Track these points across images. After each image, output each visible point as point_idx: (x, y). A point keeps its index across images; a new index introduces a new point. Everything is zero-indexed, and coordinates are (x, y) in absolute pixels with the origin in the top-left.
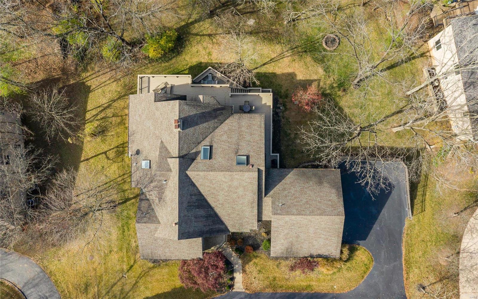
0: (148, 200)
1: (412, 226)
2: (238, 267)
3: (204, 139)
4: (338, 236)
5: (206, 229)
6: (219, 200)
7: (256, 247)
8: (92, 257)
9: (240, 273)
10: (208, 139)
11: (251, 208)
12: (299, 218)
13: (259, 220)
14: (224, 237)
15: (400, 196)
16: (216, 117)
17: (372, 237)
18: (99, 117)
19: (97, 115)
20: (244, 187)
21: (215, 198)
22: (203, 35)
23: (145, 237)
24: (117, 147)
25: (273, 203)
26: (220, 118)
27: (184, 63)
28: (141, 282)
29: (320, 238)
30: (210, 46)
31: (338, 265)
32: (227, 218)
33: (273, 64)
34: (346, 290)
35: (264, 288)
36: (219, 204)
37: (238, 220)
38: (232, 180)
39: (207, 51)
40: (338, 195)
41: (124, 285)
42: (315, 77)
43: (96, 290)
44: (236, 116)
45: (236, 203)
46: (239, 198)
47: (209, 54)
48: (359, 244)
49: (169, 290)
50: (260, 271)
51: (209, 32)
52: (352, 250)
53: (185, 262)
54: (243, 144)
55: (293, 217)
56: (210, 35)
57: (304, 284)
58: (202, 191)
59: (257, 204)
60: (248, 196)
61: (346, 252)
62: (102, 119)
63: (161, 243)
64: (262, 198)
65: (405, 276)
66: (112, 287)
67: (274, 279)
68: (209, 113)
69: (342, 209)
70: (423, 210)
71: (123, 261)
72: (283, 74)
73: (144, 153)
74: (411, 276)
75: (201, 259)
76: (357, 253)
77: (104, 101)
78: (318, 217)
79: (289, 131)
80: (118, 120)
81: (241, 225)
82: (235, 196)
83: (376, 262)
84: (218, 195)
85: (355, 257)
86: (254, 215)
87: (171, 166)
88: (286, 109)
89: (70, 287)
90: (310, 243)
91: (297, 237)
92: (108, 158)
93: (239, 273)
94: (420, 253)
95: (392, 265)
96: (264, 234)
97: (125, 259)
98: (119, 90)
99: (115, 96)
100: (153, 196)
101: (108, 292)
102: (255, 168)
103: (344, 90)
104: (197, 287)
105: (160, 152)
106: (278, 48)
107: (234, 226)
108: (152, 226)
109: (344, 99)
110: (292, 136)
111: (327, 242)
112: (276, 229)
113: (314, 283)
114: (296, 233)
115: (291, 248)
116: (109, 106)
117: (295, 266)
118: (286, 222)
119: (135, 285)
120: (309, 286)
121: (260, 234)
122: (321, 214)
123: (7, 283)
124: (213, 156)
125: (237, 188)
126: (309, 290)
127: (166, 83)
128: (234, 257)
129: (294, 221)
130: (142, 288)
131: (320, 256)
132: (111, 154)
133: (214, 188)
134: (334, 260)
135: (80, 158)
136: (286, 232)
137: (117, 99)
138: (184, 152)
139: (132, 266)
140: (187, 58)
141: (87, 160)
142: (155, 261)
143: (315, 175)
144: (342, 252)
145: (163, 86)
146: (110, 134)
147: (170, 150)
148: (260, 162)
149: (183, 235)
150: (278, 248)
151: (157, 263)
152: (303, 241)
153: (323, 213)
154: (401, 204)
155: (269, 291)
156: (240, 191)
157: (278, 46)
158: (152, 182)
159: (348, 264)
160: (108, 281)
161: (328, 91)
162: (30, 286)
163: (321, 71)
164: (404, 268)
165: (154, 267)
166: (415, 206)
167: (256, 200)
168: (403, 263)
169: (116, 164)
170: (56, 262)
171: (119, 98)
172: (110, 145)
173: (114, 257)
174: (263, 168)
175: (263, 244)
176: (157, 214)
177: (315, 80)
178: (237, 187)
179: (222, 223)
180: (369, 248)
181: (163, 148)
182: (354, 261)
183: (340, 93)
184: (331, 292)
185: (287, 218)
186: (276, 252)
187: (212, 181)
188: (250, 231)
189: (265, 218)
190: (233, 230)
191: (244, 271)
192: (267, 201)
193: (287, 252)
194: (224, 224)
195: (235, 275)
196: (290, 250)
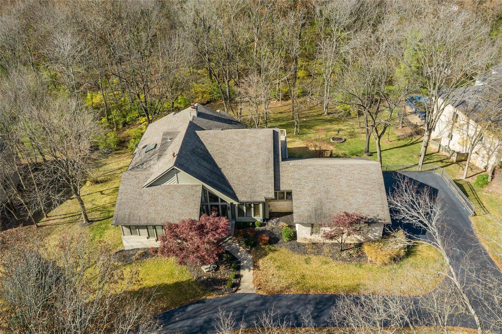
2: (246, 264)
4: (380, 189)
6: (228, 160)
7: (273, 241)
9: (250, 270)
11: (266, 168)
13: (277, 189)
15: (449, 198)
20: (258, 145)
21: (224, 158)
23: (129, 191)
29: (357, 192)
35: (288, 288)
36: (228, 165)
37: (249, 185)
45: (248, 163)
46: (251, 157)
50: (280, 267)
58: (209, 150)
59: (273, 163)
60: (262, 155)
67: (304, 277)
76: (419, 248)
81: (254, 191)
82: (247, 155)
84: (228, 155)
85: (419, 253)
86: (269, 178)
90: (345, 200)
91: (327, 192)
93: (248, 270)
111: (368, 198)
114: (324, 187)
115: (321, 208)
118: (310, 172)
128: (242, 251)
129: (320, 170)
133: (224, 147)
136: (311, 185)
149: (181, 166)
150: (302, 209)
152: (335, 197)
155: (295, 291)
156: (254, 150)
178: (250, 145)
179: (229, 187)
182: (419, 257)
186: (300, 216)
187: (221, 140)
188: (264, 200)
189: (284, 187)
190: (242, 199)
191: (256, 267)
192: (284, 166)
193: (316, 214)
194: (232, 189)
195: (242, 272)
196: (319, 212)
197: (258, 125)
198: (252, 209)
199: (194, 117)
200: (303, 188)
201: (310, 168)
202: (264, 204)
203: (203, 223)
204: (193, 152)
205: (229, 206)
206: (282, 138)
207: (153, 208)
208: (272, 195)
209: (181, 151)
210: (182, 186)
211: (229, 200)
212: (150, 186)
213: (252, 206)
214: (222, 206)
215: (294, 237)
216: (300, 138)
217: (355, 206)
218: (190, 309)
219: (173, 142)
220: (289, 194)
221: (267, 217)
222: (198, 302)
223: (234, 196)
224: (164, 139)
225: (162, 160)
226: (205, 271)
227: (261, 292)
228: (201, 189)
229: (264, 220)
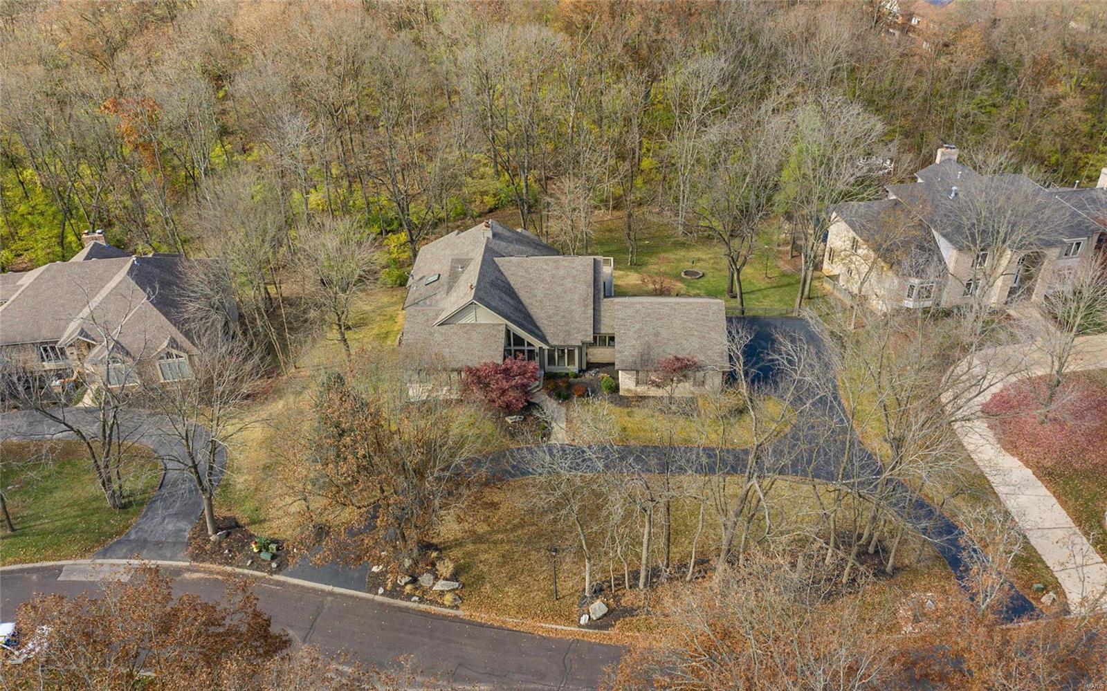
2: (558, 416)
4: (720, 332)
5: (513, 317)
6: (535, 296)
9: (562, 422)
12: (656, 304)
13: (596, 332)
20: (574, 277)
23: (416, 330)
29: (693, 335)
32: (545, 322)
37: (563, 326)
38: (557, 268)
45: (561, 300)
46: (565, 292)
55: (647, 303)
58: (512, 283)
59: (592, 300)
64: (599, 299)
67: (624, 429)
78: (684, 302)
81: (568, 333)
82: (560, 289)
84: (535, 288)
86: (588, 318)
90: (677, 344)
91: (657, 334)
93: (560, 422)
107: (556, 335)
112: (622, 323)
114: (653, 329)
115: (649, 353)
118: (637, 311)
133: (531, 279)
136: (638, 326)
150: (626, 353)
152: (665, 341)
156: (569, 283)
167: (591, 295)
178: (564, 277)
179: (538, 328)
185: (638, 304)
186: (623, 361)
187: (527, 270)
188: (580, 344)
189: (605, 330)
190: (554, 343)
191: (569, 419)
192: (606, 303)
193: (642, 360)
194: (541, 331)
195: (553, 424)
196: (646, 357)
197: (574, 250)
198: (566, 356)
199: (488, 238)
200: (628, 330)
201: (638, 306)
202: (580, 348)
203: (509, 366)
204: (493, 284)
205: (537, 350)
206: (607, 270)
207: (448, 350)
208: (590, 339)
209: (478, 283)
210: (481, 325)
211: (537, 344)
212: (442, 324)
213: (566, 352)
214: (529, 351)
215: (615, 389)
216: (636, 271)
217: (688, 351)
219: (466, 272)
220: (612, 339)
221: (584, 367)
223: (543, 338)
224: (453, 268)
225: (454, 294)
226: (510, 422)
227: (575, 443)
228: (504, 329)
229: (580, 371)
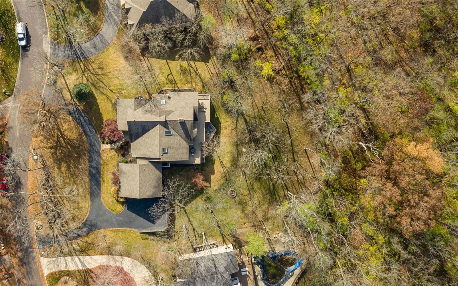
0: (146, 103)
1: (134, 233)
2: (113, 146)
3: (176, 131)
4: (129, 196)
5: (132, 132)
7: (123, 155)
8: (116, 70)
9: (110, 147)
10: (176, 133)
11: (143, 154)
12: (138, 177)
13: (137, 158)
14: (128, 139)
15: (150, 227)
16: (187, 137)
17: (129, 213)
18: (191, 69)
19: (192, 68)
20: (152, 151)
22: (237, 124)
23: (128, 103)
24: (174, 80)
25: (145, 165)
26: (186, 139)
27: (221, 115)
28: (104, 97)
29: (129, 187)
30: (230, 128)
31: (115, 196)
32: (138, 142)
33: (219, 163)
34: (102, 200)
35: (102, 159)
36: (144, 139)
37: (137, 148)
38: (155, 146)
39: (227, 127)
40: (149, 195)
41: (103, 88)
42: (212, 185)
43: (100, 73)
44: (188, 146)
45: (145, 147)
47: (226, 128)
48: (126, 207)
49: (101, 112)
50: (111, 157)
51: (239, 127)
52: (122, 203)
53: (116, 122)
54: (173, 151)
55: (138, 174)
56: (237, 127)
57: (105, 179)
58: (150, 131)
60: (148, 153)
61: (122, 200)
62: (190, 70)
63: (125, 111)
64: (147, 159)
65: (110, 229)
66: (101, 82)
67: (107, 164)
68: (188, 134)
69: (142, 197)
70: (142, 239)
71: (115, 87)
72: (214, 168)
73: (169, 101)
74: (110, 232)
75: (117, 129)
76: (121, 206)
77: (200, 71)
78: (139, 186)
79: (183, 171)
80: (189, 80)
81: (134, 149)
82: (148, 147)
83: (117, 215)
84: (148, 139)
85: (119, 205)
86: (139, 155)
87: (162, 117)
88: (195, 170)
89: (101, 60)
90: (126, 182)
91: (129, 176)
92: (168, 75)
94: (122, 237)
95: (115, 223)
96: (130, 159)
97: (116, 88)
98: (206, 79)
99: (203, 77)
100: (148, 106)
101: (99, 80)
102: (161, 157)
103: (205, 200)
104: (104, 127)
105: (169, 111)
106: (228, 165)
107: (134, 145)
108: (133, 107)
109: (200, 200)
110: (181, 173)
111: (127, 190)
112: (132, 166)
113: (106, 184)
114: (131, 175)
115: (123, 173)
116: (197, 74)
117: (115, 175)
118: (136, 171)
119: (103, 93)
120: (104, 182)
121: (130, 157)
122: (140, 187)
123: (102, 26)
124: (167, 137)
125: (152, 148)
126: (102, 182)
127: (206, 109)
128: (118, 144)
130: (101, 97)
131: (120, 187)
132: (170, 77)
133: (152, 137)
134: (118, 194)
135: (168, 60)
137: (201, 78)
138: (169, 123)
139: (112, 92)
140: (224, 116)
141: (168, 64)
142: (116, 104)
143: (159, 185)
144: (122, 198)
145: (205, 107)
146: (182, 76)
147: (169, 116)
148: (164, 159)
149: (129, 123)
150: (124, 167)
151: (115, 105)
152: (127, 179)
153: (140, 189)
154: (145, 228)
155: (101, 162)
156: (150, 150)
157: (230, 165)
158: (155, 106)
159: (115, 201)
160: (105, 79)
161: (204, 192)
162: (101, 38)
163: (216, 188)
164: (114, 229)
165: (112, 103)
166: (144, 235)
167: (146, 157)
168: (116, 229)
169: (165, 80)
170: (114, 51)
171: (201, 79)
172: (175, 76)
173: (117, 82)
174: (161, 160)
175: (125, 159)
176: (139, 109)
177: (210, 185)
179: (135, 140)
180: (123, 212)
181: (171, 112)
182: (117, 204)
183: (204, 198)
184: (102, 193)
185: (138, 172)
187: (155, 136)
191: (111, 149)
195: (109, 145)
218: (93, 130)
222: (96, 132)
227: (101, 151)
